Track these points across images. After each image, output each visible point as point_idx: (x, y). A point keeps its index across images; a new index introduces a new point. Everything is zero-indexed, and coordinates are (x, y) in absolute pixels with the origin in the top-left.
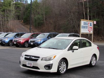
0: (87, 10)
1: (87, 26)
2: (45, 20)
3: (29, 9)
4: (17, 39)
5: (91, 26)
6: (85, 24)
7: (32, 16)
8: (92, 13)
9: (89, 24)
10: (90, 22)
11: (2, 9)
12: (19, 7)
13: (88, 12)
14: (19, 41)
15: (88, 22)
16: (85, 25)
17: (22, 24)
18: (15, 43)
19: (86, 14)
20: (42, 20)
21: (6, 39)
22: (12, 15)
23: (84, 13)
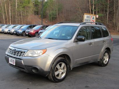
0: (93, 6)
1: (90, 19)
2: (58, 15)
3: (45, 6)
4: (29, 31)
5: (93, 20)
6: (88, 17)
7: (48, 12)
8: (96, 9)
9: (92, 18)
10: (93, 16)
11: (22, 6)
12: (37, 4)
13: (93, 8)
14: (31, 32)
15: (91, 16)
16: (88, 19)
17: (40, 18)
18: (27, 34)
19: (92, 10)
20: (56, 15)
21: (20, 30)
22: (31, 11)
23: (90, 9)
